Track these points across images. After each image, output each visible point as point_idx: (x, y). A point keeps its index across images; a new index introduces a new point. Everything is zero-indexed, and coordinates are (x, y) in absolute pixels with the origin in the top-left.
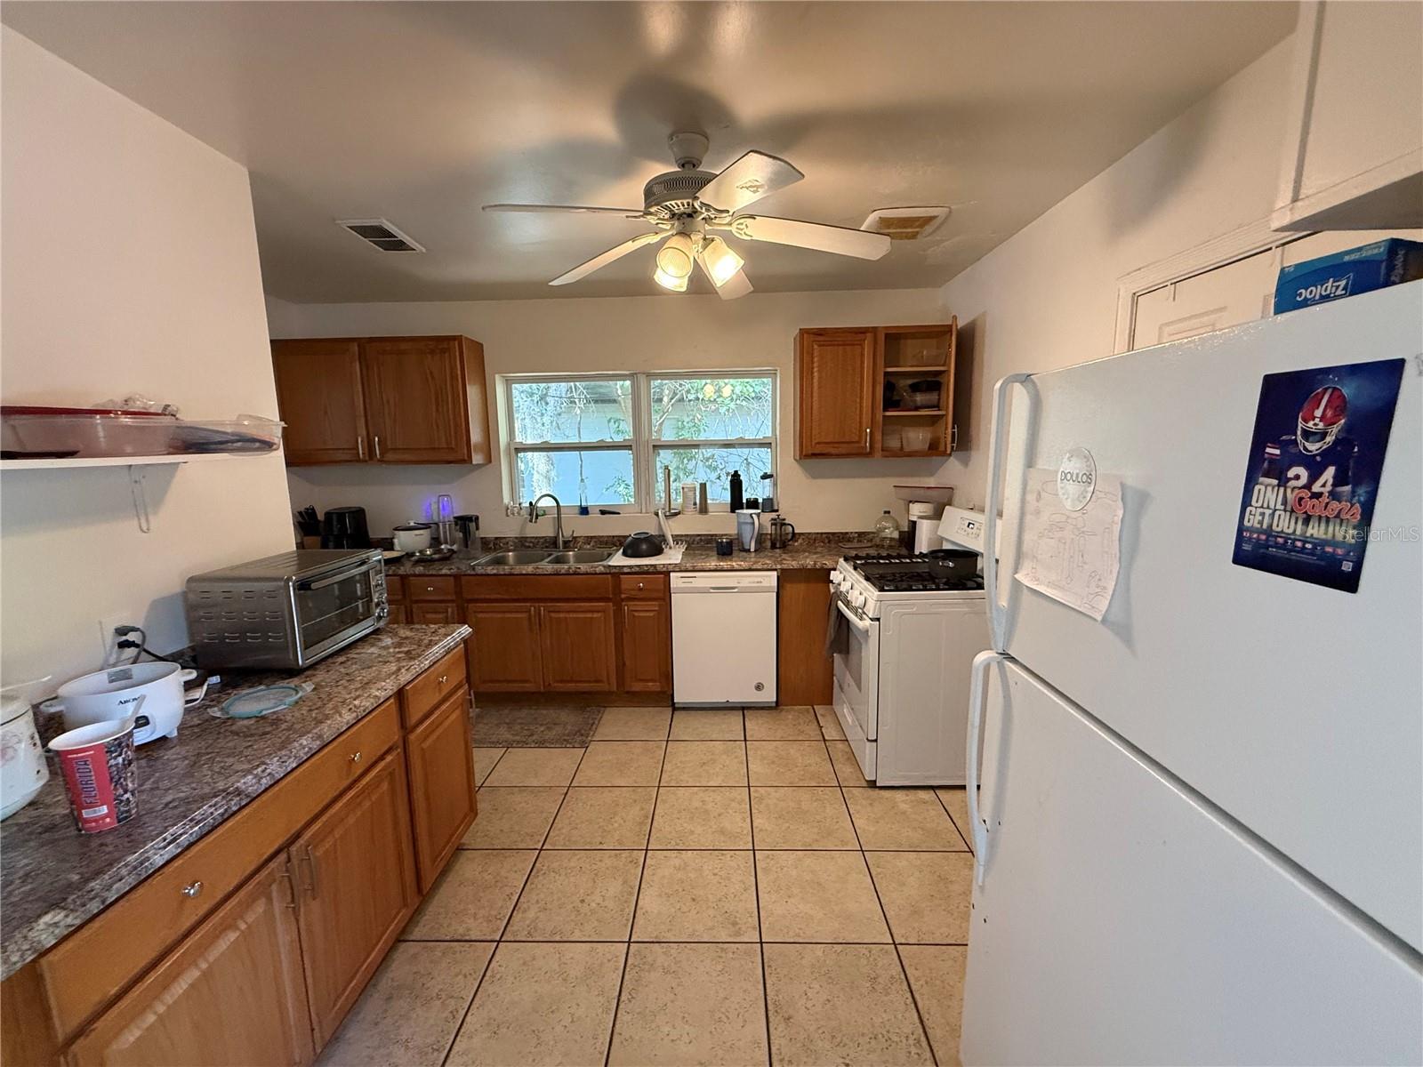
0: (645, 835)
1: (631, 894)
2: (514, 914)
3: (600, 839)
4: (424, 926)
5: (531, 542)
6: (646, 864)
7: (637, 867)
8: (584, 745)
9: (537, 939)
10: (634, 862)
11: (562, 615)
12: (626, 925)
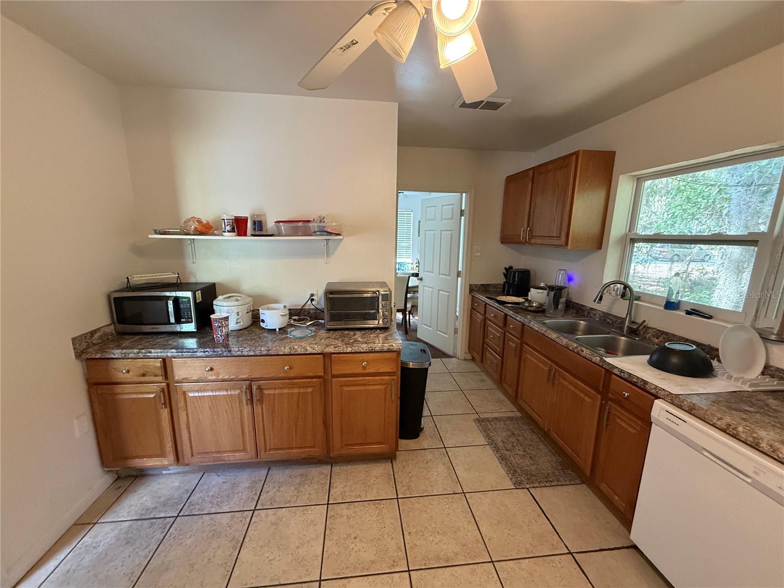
0: (425, 565)
1: (363, 569)
2: (346, 504)
3: (413, 530)
4: (340, 469)
5: (611, 319)
6: (392, 575)
7: (388, 567)
8: (518, 485)
9: (328, 522)
10: (395, 563)
11: (566, 383)
12: (334, 574)
